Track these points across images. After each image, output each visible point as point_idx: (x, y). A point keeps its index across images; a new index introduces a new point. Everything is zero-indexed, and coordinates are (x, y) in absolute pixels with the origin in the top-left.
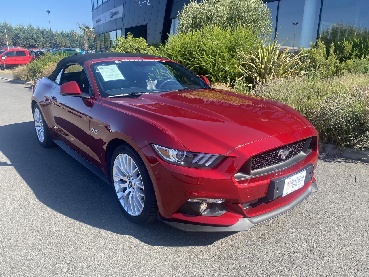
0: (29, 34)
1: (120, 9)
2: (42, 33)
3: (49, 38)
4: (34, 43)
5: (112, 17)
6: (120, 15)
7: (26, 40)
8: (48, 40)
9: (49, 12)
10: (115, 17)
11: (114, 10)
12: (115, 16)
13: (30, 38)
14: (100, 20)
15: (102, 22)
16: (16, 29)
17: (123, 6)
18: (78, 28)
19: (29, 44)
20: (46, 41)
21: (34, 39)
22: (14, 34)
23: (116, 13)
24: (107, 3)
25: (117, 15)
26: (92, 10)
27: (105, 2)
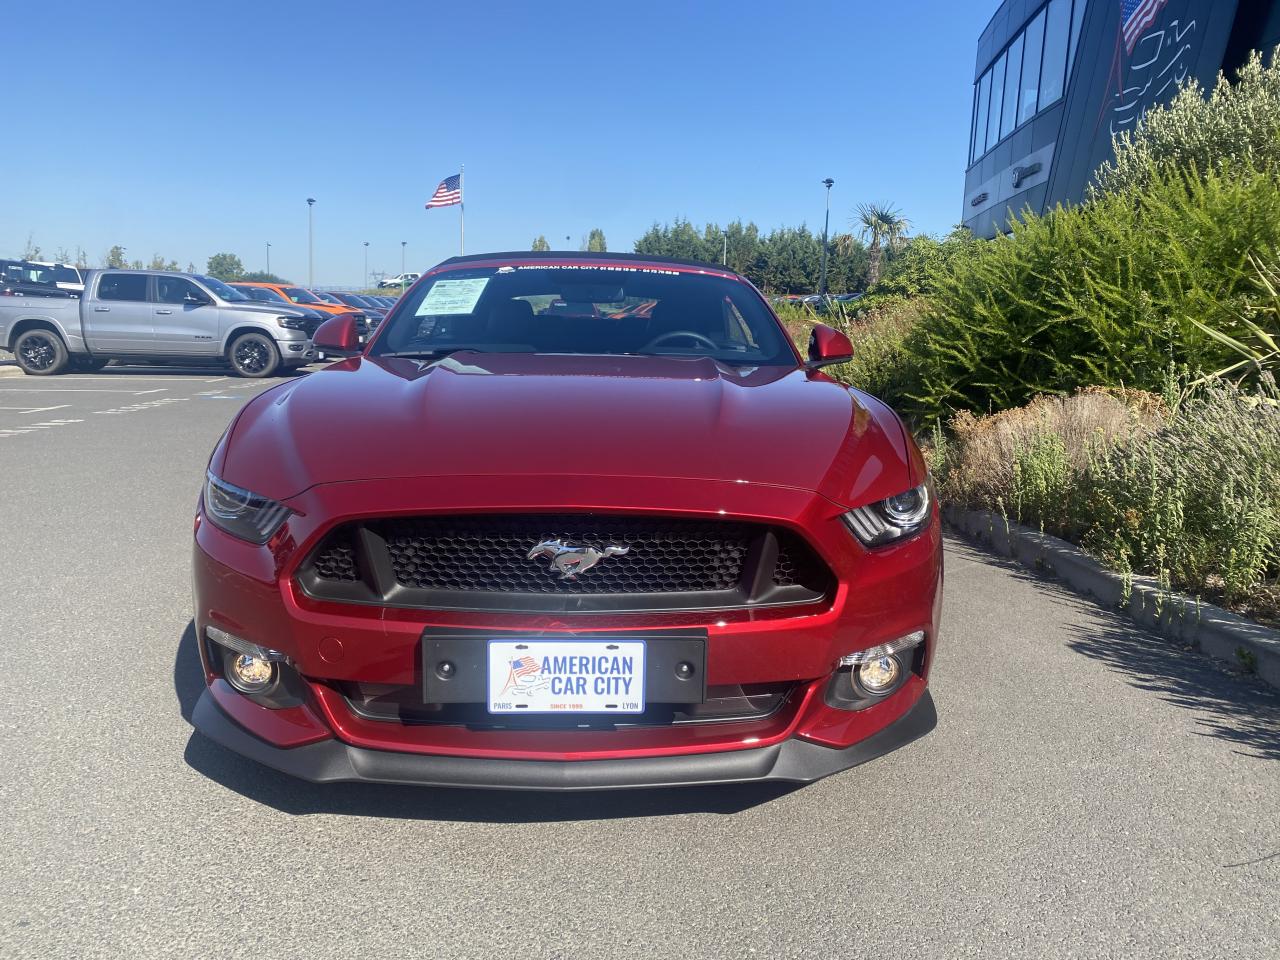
0: (794, 253)
1: (1046, 155)
2: (832, 249)
3: (849, 265)
4: (804, 280)
5: (1017, 185)
6: (1042, 177)
7: (781, 273)
8: (843, 271)
9: (829, 183)
10: (1027, 184)
11: (1026, 162)
12: (1029, 178)
13: (794, 267)
14: (984, 197)
15: (987, 205)
16: (763, 243)
17: (1054, 144)
18: (859, 220)
19: (789, 282)
20: (839, 273)
21: (804, 268)
22: (756, 254)
23: (1034, 170)
24: (1010, 140)
25: (1035, 176)
26: (966, 168)
27: (1007, 139)
